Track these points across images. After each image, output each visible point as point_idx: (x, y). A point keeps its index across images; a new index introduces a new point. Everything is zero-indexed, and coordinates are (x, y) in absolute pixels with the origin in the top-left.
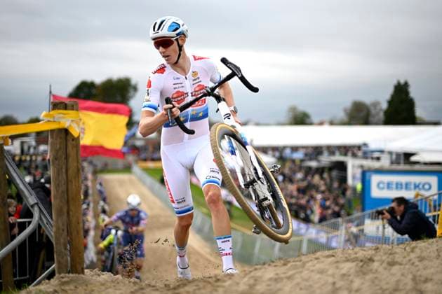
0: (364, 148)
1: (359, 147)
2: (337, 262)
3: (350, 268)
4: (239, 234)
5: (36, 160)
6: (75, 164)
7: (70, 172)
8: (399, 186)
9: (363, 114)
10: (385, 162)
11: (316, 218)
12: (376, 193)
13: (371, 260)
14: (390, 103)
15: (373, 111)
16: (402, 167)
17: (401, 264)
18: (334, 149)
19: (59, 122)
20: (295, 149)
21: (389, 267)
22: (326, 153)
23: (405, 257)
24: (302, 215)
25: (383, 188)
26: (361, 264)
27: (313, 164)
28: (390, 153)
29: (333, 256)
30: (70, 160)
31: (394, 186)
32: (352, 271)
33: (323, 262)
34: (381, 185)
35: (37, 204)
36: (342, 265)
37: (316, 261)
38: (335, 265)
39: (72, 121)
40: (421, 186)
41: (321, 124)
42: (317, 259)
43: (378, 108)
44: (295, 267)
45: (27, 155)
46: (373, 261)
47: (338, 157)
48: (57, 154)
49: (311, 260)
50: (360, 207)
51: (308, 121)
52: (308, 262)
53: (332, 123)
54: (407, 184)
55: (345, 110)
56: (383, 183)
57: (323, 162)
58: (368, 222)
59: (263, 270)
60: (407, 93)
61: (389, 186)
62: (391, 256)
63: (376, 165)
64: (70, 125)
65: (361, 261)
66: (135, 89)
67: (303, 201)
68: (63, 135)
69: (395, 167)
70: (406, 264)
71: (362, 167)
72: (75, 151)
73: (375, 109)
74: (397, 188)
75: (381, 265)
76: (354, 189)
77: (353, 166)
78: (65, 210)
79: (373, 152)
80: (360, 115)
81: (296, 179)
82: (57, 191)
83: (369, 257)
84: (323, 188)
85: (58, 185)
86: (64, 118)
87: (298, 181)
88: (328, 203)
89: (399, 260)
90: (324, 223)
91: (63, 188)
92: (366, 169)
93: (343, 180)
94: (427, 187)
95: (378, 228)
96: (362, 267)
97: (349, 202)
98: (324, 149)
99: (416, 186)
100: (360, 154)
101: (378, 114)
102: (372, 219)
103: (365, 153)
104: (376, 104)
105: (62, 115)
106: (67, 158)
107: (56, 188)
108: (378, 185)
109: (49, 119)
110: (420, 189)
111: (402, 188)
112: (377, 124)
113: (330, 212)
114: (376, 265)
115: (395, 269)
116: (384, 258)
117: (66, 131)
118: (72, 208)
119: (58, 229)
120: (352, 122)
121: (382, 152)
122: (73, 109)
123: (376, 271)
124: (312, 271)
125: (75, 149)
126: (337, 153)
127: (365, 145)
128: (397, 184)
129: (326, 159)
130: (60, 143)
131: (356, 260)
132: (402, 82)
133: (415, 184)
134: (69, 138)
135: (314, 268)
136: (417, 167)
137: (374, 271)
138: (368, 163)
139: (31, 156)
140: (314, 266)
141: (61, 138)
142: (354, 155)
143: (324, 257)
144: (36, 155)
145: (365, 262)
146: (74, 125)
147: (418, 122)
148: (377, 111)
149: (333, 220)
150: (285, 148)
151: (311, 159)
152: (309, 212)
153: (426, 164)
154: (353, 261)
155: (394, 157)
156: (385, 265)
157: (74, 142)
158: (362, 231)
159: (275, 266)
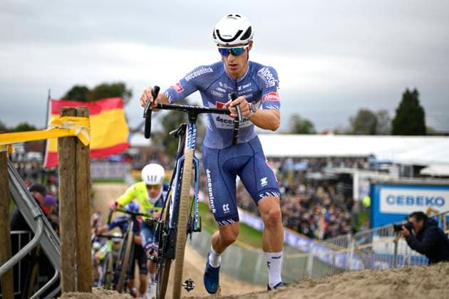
0: (371, 160)
1: (365, 159)
2: (369, 284)
3: (385, 292)
4: (239, 249)
5: (24, 168)
6: (85, 174)
7: (79, 183)
8: (410, 201)
9: (369, 124)
10: (394, 175)
11: (320, 233)
12: (385, 208)
13: (405, 282)
14: (399, 112)
15: (380, 121)
16: (412, 180)
17: (438, 288)
18: (339, 161)
19: (69, 130)
20: (297, 160)
21: (426, 291)
22: (330, 165)
23: (440, 280)
24: (306, 231)
25: (393, 203)
26: (395, 287)
27: (317, 176)
28: (399, 165)
29: (362, 277)
30: (80, 170)
31: (405, 201)
32: (387, 294)
33: (353, 284)
34: (391, 200)
35: (41, 216)
36: (374, 288)
37: (345, 283)
38: (367, 287)
39: (82, 128)
40: (433, 201)
41: (325, 133)
42: (345, 280)
43: (386, 117)
44: (323, 290)
45: (15, 162)
46: (408, 284)
47: (343, 169)
48: (66, 163)
49: (340, 282)
50: (368, 223)
51: (311, 130)
52: (336, 284)
53: (336, 133)
54: (418, 199)
55: (351, 120)
56: (393, 197)
57: (328, 175)
58: (376, 239)
59: (289, 292)
60: (417, 102)
61: (399, 200)
62: (426, 279)
63: (385, 177)
64: (80, 133)
65: (395, 283)
66: (130, 94)
67: (306, 216)
68: (72, 143)
69: (405, 180)
70: (444, 288)
71: (370, 180)
72: (85, 161)
73: (383, 118)
74: (408, 202)
75: (417, 288)
76: (361, 203)
77: (360, 179)
78: (73, 223)
79: (380, 164)
80: (366, 124)
81: (299, 192)
82: (66, 203)
83: (403, 279)
84: (327, 202)
85: (67, 196)
86: (74, 125)
87: (301, 193)
88: (333, 218)
89: (436, 283)
90: (329, 240)
91: (72, 199)
92: (374, 181)
93: (349, 193)
94: (440, 202)
95: (387, 245)
96: (397, 289)
97: (356, 216)
98: (328, 160)
99: (428, 201)
100: (366, 165)
101: (384, 124)
102: (381, 235)
103: (372, 165)
104: (383, 113)
105: (71, 122)
106: (76, 167)
107: (64, 199)
108: (388, 199)
109: (57, 126)
110: (432, 204)
111: (413, 203)
112: (384, 134)
113: (335, 227)
114: (411, 288)
115: (433, 292)
116: (419, 280)
117: (75, 139)
118: (80, 221)
119: (65, 243)
120: (358, 132)
121: (390, 164)
122: (83, 116)
123: (413, 294)
124: (343, 294)
125: (84, 158)
126: (342, 165)
127: (372, 156)
128: (408, 198)
129: (330, 171)
130: (69, 152)
131: (390, 283)
132: (411, 90)
133: (427, 199)
134: (78, 146)
135: (345, 291)
136: (428, 181)
137: (410, 294)
138: (375, 176)
139: (19, 164)
140: (344, 288)
141: (70, 146)
142: (360, 167)
143: (352, 278)
144: (25, 163)
145: (399, 285)
146: (84, 133)
147: (428, 133)
148: (385, 120)
149: (340, 237)
150: (286, 158)
151: (314, 171)
152: (313, 227)
153: (437, 177)
154: (387, 284)
155: (403, 169)
156: (421, 288)
157: (84, 151)
158: (370, 248)
159: (300, 287)
